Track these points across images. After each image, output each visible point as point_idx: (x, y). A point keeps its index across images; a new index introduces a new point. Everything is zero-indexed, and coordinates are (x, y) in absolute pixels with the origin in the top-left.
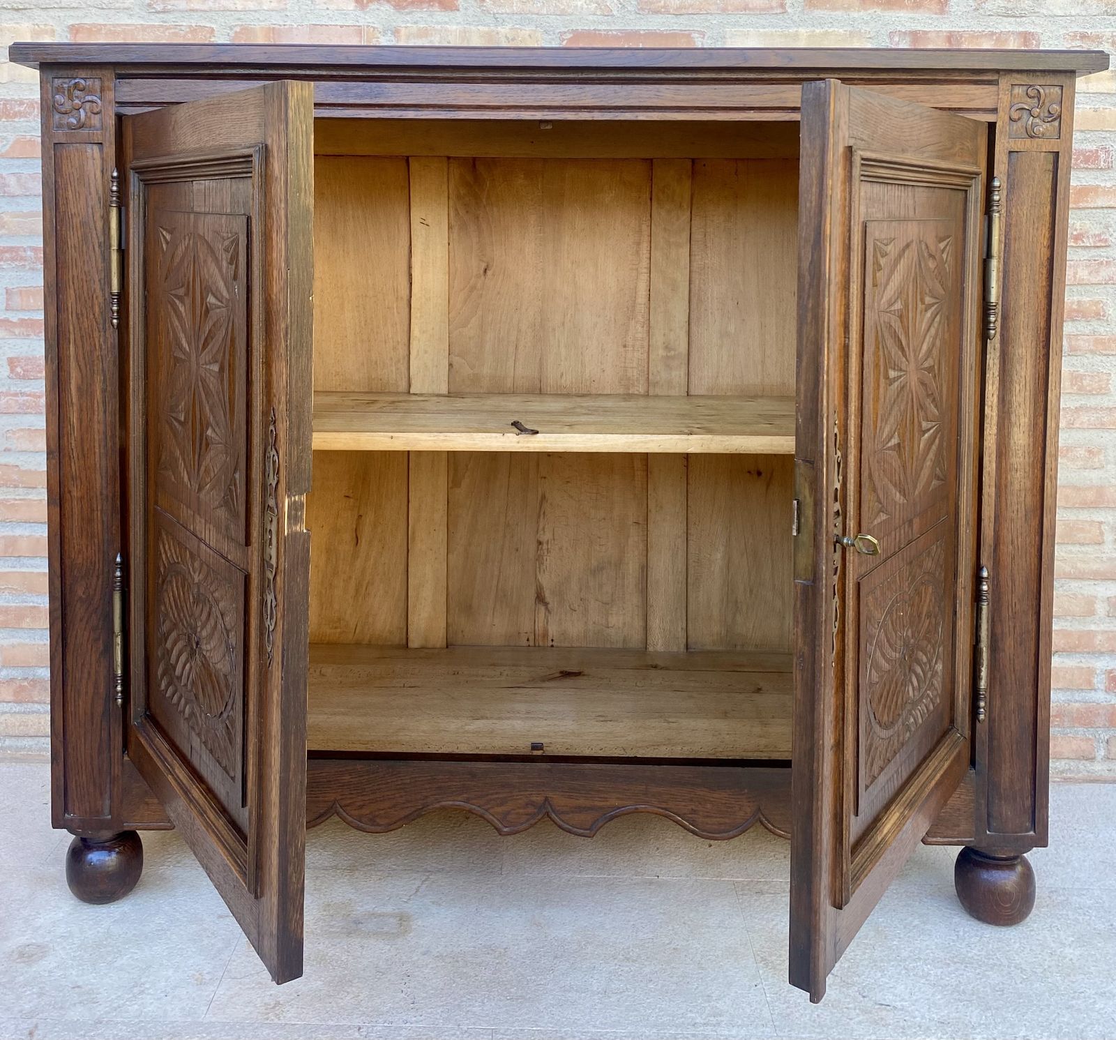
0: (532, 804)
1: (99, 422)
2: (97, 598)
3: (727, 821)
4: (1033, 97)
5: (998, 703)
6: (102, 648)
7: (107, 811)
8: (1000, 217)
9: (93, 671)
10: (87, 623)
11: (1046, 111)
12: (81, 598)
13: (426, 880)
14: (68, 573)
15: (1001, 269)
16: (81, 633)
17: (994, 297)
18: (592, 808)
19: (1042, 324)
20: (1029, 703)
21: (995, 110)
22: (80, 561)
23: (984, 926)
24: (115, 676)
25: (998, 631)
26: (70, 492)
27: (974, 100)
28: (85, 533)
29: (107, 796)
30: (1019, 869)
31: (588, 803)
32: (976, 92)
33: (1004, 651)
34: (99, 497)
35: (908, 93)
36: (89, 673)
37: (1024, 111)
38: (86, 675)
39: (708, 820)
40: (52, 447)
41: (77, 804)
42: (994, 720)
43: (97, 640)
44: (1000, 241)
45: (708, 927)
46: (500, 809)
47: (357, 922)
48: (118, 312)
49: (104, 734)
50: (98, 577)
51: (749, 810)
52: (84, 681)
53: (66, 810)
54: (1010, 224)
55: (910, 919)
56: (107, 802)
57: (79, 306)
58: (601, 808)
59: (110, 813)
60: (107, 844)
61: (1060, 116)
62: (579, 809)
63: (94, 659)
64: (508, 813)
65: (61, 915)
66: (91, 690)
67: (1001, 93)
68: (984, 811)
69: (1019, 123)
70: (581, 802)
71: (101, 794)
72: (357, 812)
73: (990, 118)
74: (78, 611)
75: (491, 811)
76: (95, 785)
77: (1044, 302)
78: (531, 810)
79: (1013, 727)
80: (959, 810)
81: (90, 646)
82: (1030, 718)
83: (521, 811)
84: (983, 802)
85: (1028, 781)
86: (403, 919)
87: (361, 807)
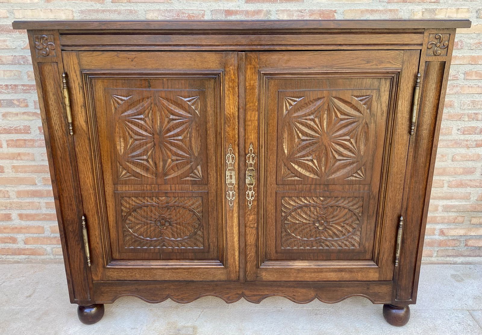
0: (238, 294)
1: (70, 170)
2: (77, 231)
3: (306, 298)
4: (438, 39)
5: (402, 260)
6: (81, 247)
7: (89, 298)
8: (419, 89)
9: (78, 255)
10: (74, 239)
11: (442, 44)
12: (71, 231)
13: (202, 312)
14: (65, 222)
15: (418, 108)
16: (72, 242)
17: (414, 120)
18: (259, 295)
19: (432, 129)
20: (414, 260)
21: (421, 45)
22: (69, 218)
23: (392, 326)
24: (87, 257)
25: (405, 237)
26: (62, 195)
27: (413, 40)
28: (69, 209)
29: (89, 293)
30: (405, 310)
31: (258, 293)
32: (415, 37)
33: (406, 243)
34: (73, 196)
35: (386, 38)
36: (77, 256)
37: (434, 45)
38: (76, 256)
39: (299, 298)
40: (54, 179)
41: (78, 296)
42: (401, 266)
43: (79, 244)
44: (419, 98)
45: (298, 329)
46: (227, 296)
47: (179, 330)
48: (72, 129)
49: (85, 275)
50: (76, 224)
51: (313, 295)
52: (76, 258)
53: (75, 297)
54: (423, 91)
55: (367, 324)
56: (89, 295)
57: (56, 127)
58: (262, 295)
59: (90, 298)
60: (91, 307)
61: (448, 47)
62: (254, 295)
63: (78, 250)
64: (229, 297)
65: (77, 329)
66: (79, 261)
67: (424, 37)
68: (395, 293)
69: (431, 49)
70: (255, 293)
71: (86, 293)
72: (176, 298)
73: (420, 48)
74: (71, 235)
75: (224, 296)
76: (84, 290)
77: (434, 120)
78: (237, 296)
79: (407, 268)
80: (386, 293)
81: (76, 247)
82: (413, 265)
83: (234, 296)
84: (395, 291)
85: (411, 284)
86: (195, 328)
87: (178, 296)
